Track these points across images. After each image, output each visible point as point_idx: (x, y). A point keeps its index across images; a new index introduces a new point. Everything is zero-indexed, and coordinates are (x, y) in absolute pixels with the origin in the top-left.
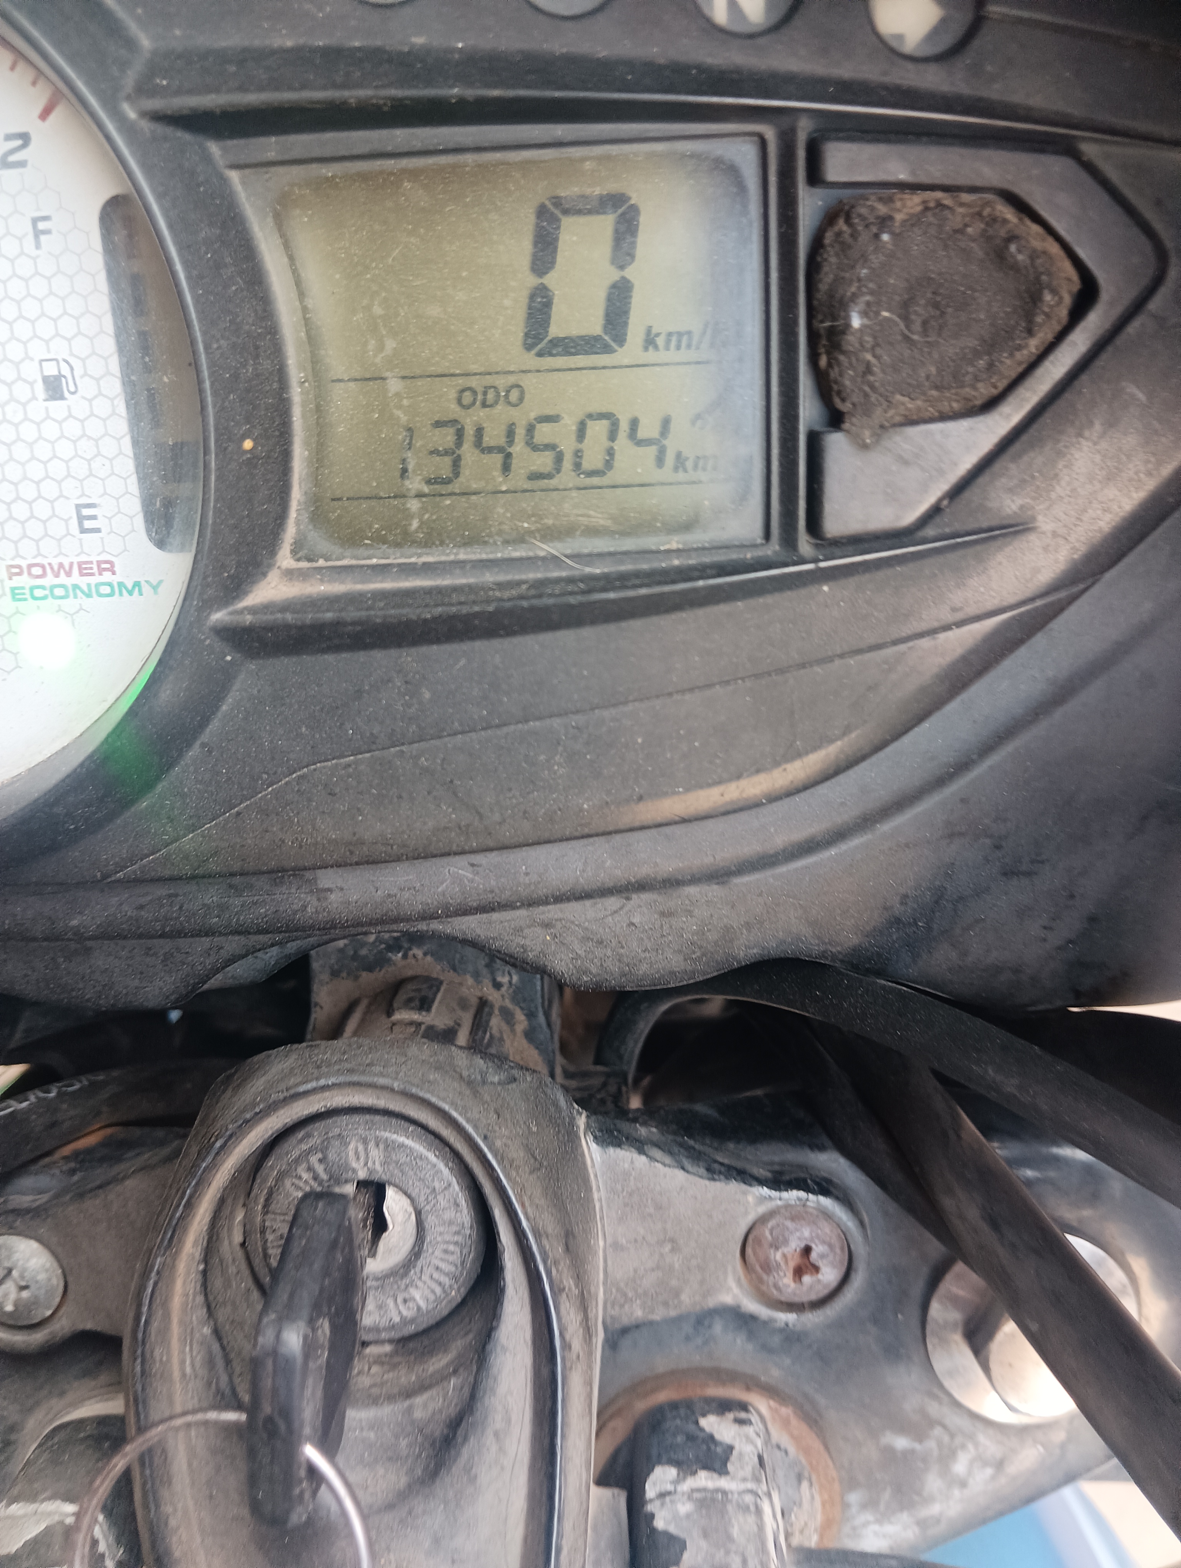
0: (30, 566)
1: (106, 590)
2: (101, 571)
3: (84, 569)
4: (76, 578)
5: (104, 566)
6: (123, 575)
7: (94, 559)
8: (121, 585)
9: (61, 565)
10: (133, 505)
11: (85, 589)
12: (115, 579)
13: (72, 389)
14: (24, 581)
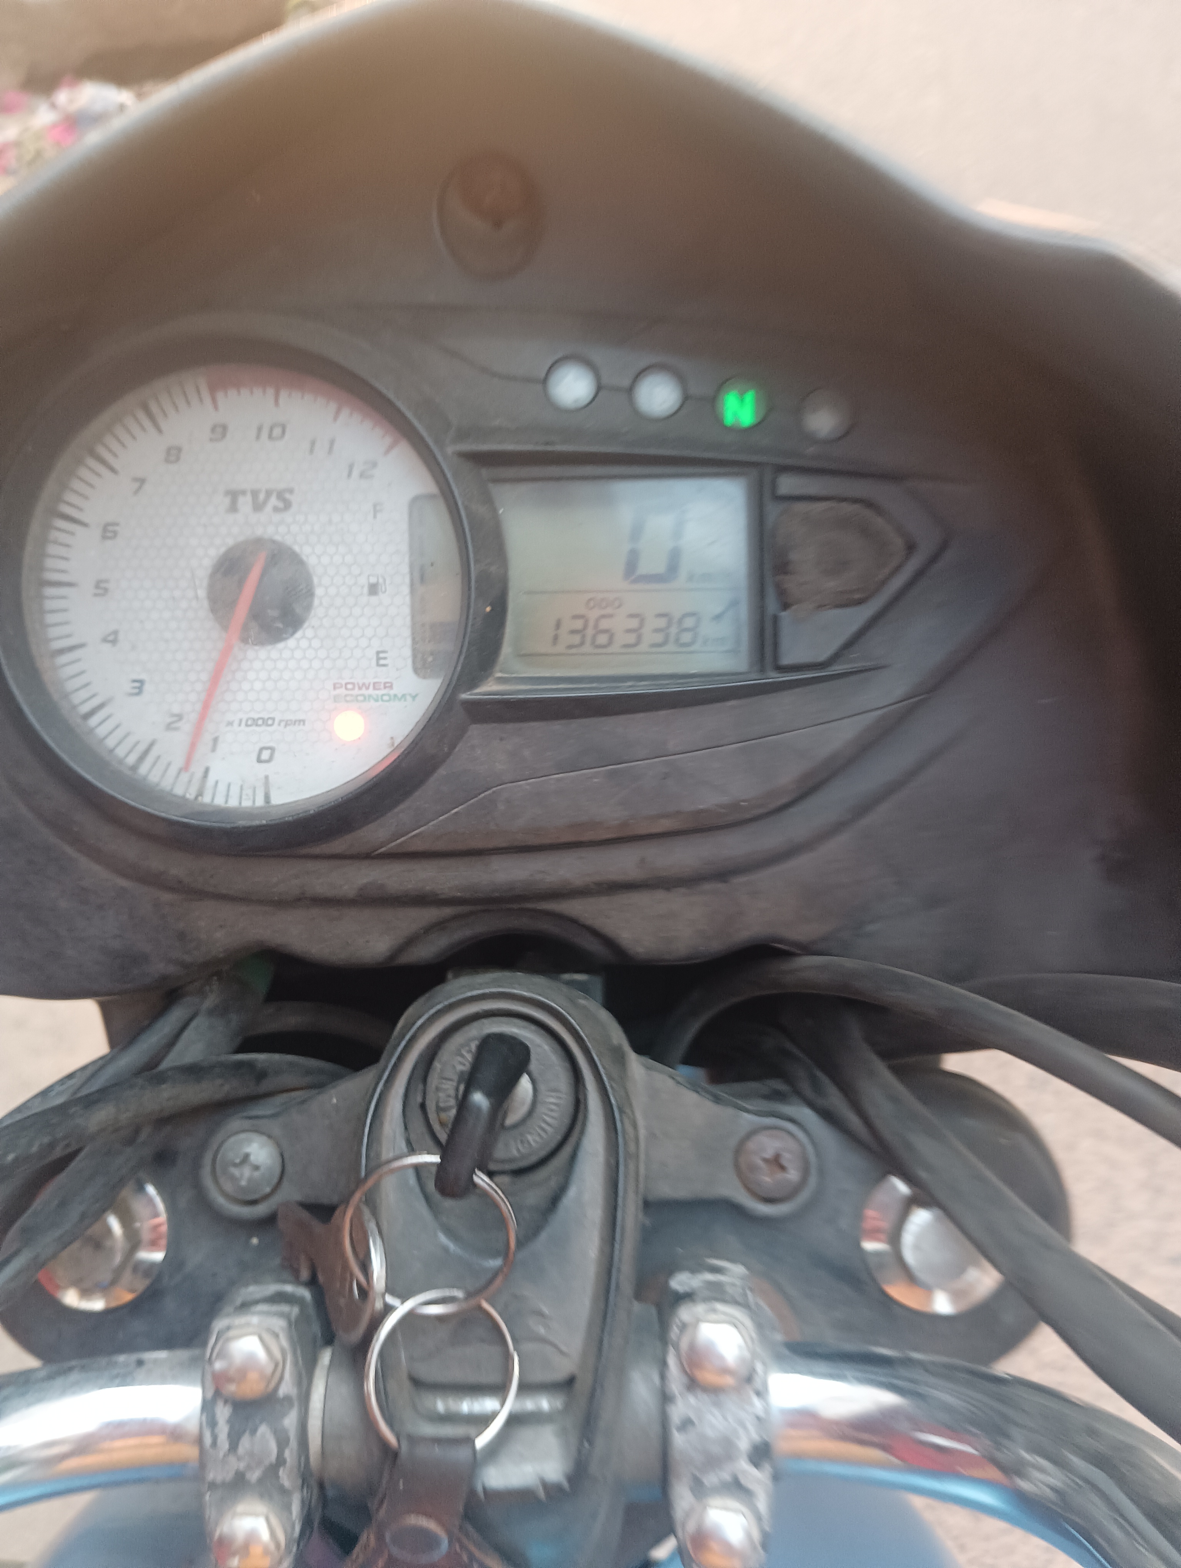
0: (346, 684)
1: (386, 698)
2: (385, 687)
3: (376, 686)
4: (371, 691)
5: (387, 685)
6: (396, 690)
7: (383, 680)
8: (395, 696)
9: (364, 684)
10: (407, 652)
11: (375, 697)
12: (392, 692)
13: (383, 589)
14: (342, 691)
